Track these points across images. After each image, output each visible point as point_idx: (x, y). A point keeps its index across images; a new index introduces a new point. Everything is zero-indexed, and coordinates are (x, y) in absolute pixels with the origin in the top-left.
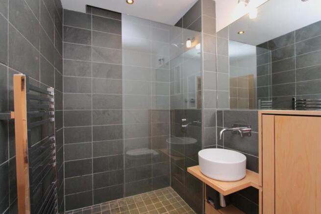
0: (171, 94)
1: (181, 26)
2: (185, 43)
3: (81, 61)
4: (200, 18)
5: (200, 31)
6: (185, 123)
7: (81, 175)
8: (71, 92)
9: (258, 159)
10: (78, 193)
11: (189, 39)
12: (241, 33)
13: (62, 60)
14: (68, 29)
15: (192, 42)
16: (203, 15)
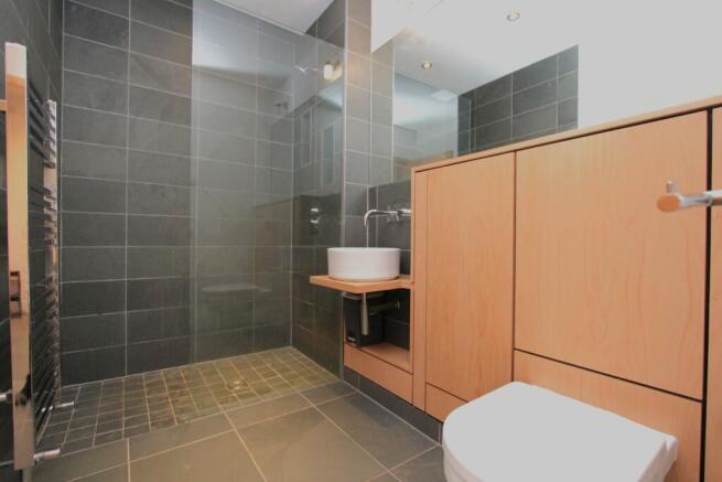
0: (295, 167)
1: (314, 36)
2: (322, 69)
3: (105, 78)
4: (343, 25)
5: (341, 44)
6: (315, 216)
7: (100, 313)
8: (79, 139)
9: (409, 253)
10: (91, 349)
11: (328, 63)
12: (427, 66)
13: (60, 72)
14: (74, 9)
15: (335, 69)
16: (347, 18)
